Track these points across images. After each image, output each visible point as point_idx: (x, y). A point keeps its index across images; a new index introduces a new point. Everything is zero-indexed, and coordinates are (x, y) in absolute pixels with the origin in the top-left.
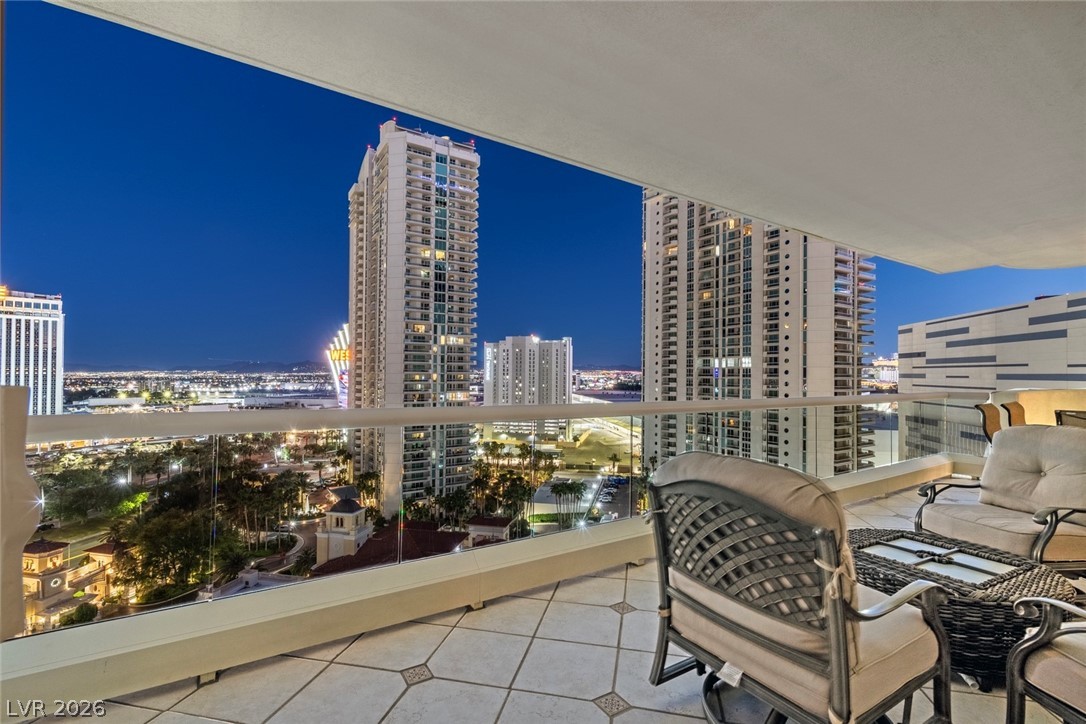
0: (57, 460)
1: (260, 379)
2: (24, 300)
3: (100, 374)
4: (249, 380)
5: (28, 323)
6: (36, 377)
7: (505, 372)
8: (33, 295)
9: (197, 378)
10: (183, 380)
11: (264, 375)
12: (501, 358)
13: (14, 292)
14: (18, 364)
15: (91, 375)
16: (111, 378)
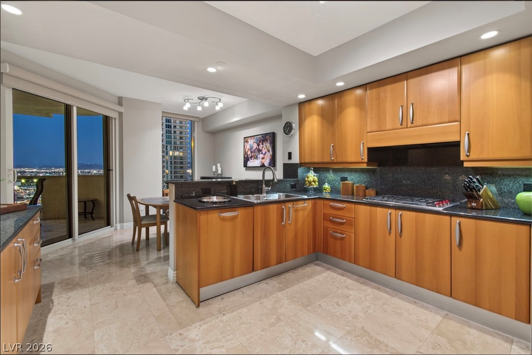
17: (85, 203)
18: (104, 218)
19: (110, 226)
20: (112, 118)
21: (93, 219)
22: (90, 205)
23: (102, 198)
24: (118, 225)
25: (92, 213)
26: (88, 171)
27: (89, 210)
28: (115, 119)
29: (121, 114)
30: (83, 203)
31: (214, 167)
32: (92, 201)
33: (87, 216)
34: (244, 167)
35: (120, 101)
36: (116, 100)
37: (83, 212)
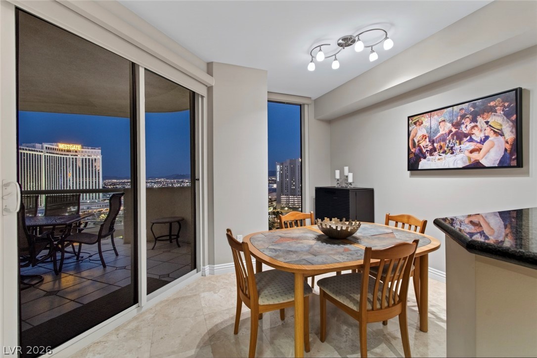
0: (99, 217)
1: (182, 182)
2: (87, 150)
3: (121, 181)
4: (178, 182)
5: (89, 159)
6: (92, 182)
7: (287, 177)
8: (90, 148)
9: (158, 182)
10: (152, 182)
11: (184, 180)
12: (284, 170)
13: (84, 147)
14: (86, 177)
15: (118, 181)
16: (125, 182)
17: (171, 224)
18: (190, 244)
19: (195, 270)
20: (199, 94)
21: (179, 246)
22: (176, 227)
23: (189, 217)
24: (207, 267)
25: (178, 236)
26: (182, 180)
27: (175, 231)
28: (202, 97)
29: (210, 89)
30: (169, 224)
31: (337, 172)
32: (178, 222)
33: (173, 240)
34: (409, 170)
35: (210, 68)
36: (205, 67)
37: (168, 234)
